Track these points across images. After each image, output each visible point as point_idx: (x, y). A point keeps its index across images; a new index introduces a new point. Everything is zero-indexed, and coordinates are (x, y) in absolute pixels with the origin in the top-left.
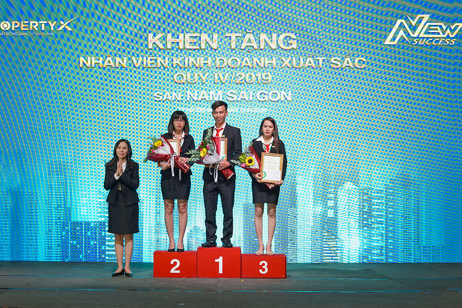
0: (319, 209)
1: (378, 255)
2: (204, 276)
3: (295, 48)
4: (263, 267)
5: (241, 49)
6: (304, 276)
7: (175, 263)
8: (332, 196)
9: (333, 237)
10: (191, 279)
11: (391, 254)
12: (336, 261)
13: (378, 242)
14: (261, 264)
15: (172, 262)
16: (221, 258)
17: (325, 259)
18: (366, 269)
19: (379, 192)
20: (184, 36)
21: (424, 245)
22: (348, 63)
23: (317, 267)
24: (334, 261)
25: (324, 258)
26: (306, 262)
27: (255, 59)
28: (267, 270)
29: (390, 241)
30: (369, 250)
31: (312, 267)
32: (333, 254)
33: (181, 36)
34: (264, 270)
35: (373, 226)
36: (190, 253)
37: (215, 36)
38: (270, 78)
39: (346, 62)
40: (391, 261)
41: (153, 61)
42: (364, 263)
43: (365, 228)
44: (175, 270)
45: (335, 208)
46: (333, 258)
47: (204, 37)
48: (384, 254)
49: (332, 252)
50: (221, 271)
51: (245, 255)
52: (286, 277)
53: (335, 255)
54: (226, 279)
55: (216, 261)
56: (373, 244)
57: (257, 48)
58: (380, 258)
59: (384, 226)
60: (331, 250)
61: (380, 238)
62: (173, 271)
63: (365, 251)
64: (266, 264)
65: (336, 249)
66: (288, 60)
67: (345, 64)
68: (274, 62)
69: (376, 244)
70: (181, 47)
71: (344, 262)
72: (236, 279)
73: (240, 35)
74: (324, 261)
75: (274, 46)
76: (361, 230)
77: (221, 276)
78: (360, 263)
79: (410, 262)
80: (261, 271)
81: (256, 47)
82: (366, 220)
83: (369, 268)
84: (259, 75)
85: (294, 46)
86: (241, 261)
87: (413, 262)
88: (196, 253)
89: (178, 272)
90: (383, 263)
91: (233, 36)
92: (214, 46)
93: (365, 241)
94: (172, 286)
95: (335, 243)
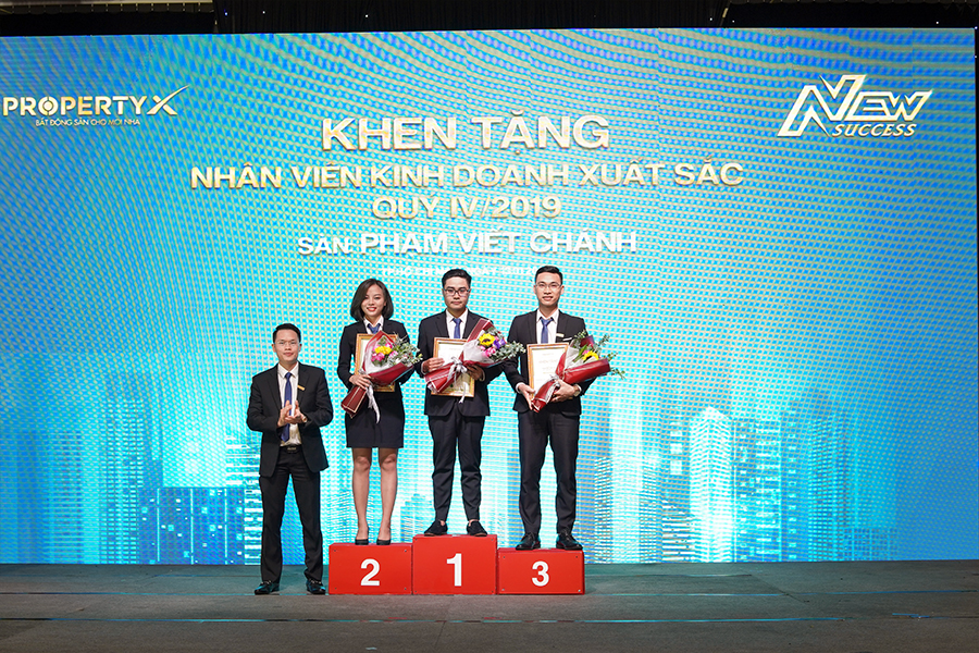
0: (655, 460)
1: (767, 547)
2: (425, 591)
3: (606, 145)
4: (540, 573)
5: (503, 149)
6: (621, 589)
7: (370, 567)
8: (679, 434)
9: (681, 513)
10: (401, 597)
11: (793, 545)
12: (687, 558)
13: (767, 522)
14: (535, 567)
15: (364, 565)
16: (458, 557)
17: (665, 556)
18: (744, 575)
19: (768, 425)
20: (393, 124)
21: (857, 527)
22: (708, 173)
23: (649, 571)
24: (682, 558)
25: (665, 553)
26: (629, 561)
27: (530, 169)
28: (546, 579)
29: (791, 519)
30: (751, 538)
31: (640, 570)
32: (682, 544)
33: (386, 123)
34: (541, 579)
35: (758, 491)
36: (401, 547)
37: (452, 123)
38: (558, 206)
39: (704, 172)
40: (793, 557)
41: (333, 176)
42: (740, 563)
43: (744, 496)
44: (371, 579)
45: (685, 458)
46: (682, 553)
47: (431, 124)
48: (780, 546)
49: (680, 541)
50: (458, 582)
51: (504, 551)
52: (583, 593)
53: (684, 547)
54: (466, 596)
55: (449, 561)
56: (758, 526)
57: (533, 146)
58: (772, 552)
59: (779, 490)
60: (679, 538)
61: (772, 514)
62: (365, 582)
63: (743, 538)
64: (545, 567)
65: (686, 535)
66: (593, 170)
67: (703, 176)
68: (565, 173)
69: (763, 526)
70: (387, 145)
71: (702, 560)
72: (487, 596)
73: (500, 120)
74: (664, 559)
75: (565, 141)
76: (735, 499)
77: (458, 590)
78: (733, 563)
79: (830, 559)
80: (535, 580)
81: (530, 144)
82: (745, 480)
83: (750, 571)
84: (537, 201)
85: (604, 141)
86: (497, 562)
87: (835, 560)
88: (411, 548)
89: (377, 583)
90: (777, 563)
91: (487, 122)
92: (450, 143)
93: (744, 520)
94: (360, 613)
95: (685, 525)
